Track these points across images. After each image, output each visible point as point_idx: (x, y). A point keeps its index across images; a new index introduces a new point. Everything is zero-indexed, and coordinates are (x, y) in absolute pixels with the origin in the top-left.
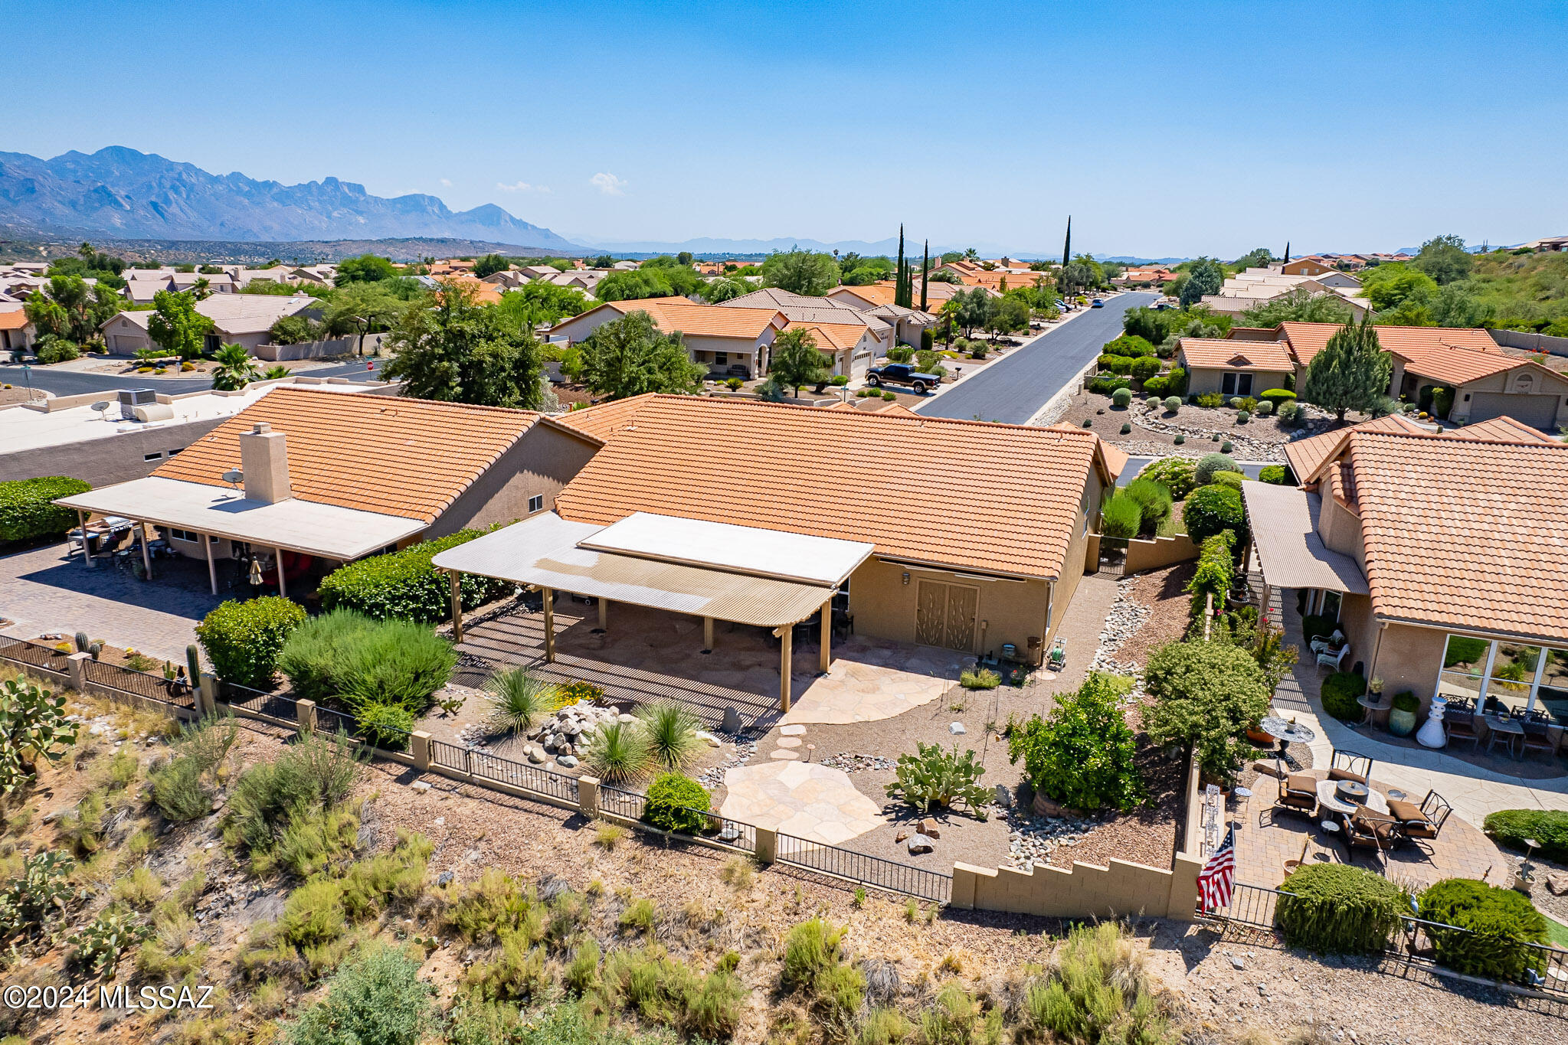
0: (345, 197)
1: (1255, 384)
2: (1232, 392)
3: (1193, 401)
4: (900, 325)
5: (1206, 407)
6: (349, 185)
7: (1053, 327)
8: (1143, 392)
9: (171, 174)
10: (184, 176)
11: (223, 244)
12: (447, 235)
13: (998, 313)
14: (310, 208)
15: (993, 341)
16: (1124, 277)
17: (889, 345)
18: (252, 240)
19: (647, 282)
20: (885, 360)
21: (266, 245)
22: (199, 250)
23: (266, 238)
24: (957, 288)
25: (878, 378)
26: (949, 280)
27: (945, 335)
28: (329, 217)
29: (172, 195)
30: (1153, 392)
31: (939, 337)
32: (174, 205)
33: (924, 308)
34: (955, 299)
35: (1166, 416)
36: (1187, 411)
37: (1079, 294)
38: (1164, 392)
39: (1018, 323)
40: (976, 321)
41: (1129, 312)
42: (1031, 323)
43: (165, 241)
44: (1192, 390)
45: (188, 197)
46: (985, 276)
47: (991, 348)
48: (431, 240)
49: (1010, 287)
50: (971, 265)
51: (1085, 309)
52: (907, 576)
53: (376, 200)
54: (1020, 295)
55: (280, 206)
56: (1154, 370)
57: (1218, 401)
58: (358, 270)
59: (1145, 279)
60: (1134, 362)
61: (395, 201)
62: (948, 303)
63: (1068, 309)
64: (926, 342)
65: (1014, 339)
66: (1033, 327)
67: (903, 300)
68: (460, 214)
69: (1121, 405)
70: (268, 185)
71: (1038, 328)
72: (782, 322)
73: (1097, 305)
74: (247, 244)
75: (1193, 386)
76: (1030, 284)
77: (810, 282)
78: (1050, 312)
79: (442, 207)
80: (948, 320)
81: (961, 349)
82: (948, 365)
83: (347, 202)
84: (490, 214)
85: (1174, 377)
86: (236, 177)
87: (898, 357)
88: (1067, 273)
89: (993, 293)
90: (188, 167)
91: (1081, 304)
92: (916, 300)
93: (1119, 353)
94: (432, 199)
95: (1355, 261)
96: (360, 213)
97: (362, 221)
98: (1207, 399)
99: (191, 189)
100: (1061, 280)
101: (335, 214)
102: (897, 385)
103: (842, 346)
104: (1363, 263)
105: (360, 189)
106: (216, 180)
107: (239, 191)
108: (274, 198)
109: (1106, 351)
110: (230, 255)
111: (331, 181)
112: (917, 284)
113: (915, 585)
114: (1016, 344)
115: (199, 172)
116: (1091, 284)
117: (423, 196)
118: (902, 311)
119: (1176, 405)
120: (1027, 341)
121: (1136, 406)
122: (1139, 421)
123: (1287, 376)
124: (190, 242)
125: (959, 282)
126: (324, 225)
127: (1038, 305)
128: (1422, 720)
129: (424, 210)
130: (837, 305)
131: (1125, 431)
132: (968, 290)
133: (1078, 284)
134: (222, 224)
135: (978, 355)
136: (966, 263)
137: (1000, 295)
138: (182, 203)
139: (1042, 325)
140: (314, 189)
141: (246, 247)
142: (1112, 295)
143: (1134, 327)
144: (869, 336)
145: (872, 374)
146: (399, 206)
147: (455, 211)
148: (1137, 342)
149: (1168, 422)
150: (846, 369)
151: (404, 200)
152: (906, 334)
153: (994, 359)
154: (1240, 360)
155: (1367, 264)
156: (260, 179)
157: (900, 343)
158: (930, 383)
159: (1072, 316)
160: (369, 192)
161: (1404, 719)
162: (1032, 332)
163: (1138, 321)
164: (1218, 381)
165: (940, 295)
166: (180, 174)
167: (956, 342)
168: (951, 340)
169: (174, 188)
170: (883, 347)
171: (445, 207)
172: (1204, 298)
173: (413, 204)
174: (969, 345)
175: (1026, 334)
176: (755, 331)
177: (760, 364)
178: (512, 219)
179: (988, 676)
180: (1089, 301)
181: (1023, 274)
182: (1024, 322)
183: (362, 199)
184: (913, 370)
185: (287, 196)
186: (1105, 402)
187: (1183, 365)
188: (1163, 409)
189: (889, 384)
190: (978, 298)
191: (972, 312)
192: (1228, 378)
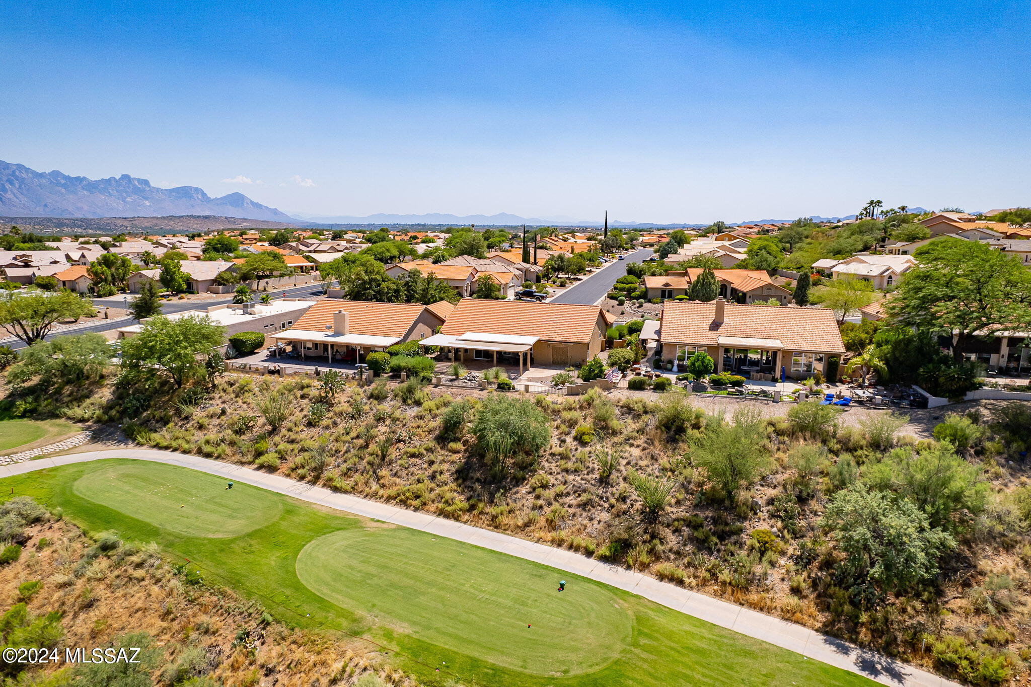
0: (135, 187)
1: (674, 294)
2: (665, 297)
3: (650, 301)
4: (526, 272)
5: (654, 303)
6: (138, 180)
7: (598, 271)
8: (631, 298)
9: (7, 171)
10: (17, 173)
11: (49, 220)
12: (207, 213)
13: (571, 265)
14: (110, 195)
15: (569, 278)
16: (640, 241)
17: (521, 282)
18: (68, 216)
19: (388, 250)
20: (521, 288)
21: (81, 220)
22: (32, 223)
23: (79, 215)
24: (551, 252)
25: (519, 296)
26: (545, 248)
27: (547, 276)
28: (124, 201)
29: (8, 186)
30: (634, 298)
31: (544, 277)
32: (9, 192)
33: (535, 263)
34: (550, 259)
35: (638, 307)
36: (647, 305)
37: (613, 253)
38: (638, 298)
39: (581, 270)
40: (560, 269)
41: (628, 265)
42: (587, 269)
43: (6, 217)
44: (649, 297)
45: (20, 187)
46: (563, 244)
47: (568, 282)
48: (199, 217)
49: (576, 251)
50: (556, 239)
51: (615, 261)
52: (548, 345)
53: (158, 190)
54: (581, 255)
55: (88, 194)
56: (635, 289)
57: (659, 301)
58: (217, 244)
59: (652, 241)
60: (627, 286)
61: (171, 191)
62: (547, 261)
63: (606, 261)
64: (538, 280)
65: (579, 277)
66: (588, 271)
67: (526, 259)
68: (216, 199)
69: (621, 303)
70: (79, 179)
71: (590, 271)
72: (475, 272)
73: (621, 259)
74: (67, 219)
75: (650, 295)
76: (586, 250)
77: (478, 251)
78: (596, 263)
79: (204, 194)
80: (548, 269)
81: (554, 282)
82: (550, 290)
83: (136, 191)
84: (237, 199)
85: (642, 292)
86: (56, 174)
87: (527, 287)
88: (605, 242)
89: (569, 255)
90: (20, 167)
91: (613, 258)
92: (532, 260)
93: (623, 283)
94: (197, 189)
95: (772, 228)
96: (146, 198)
97: (148, 204)
98: (655, 300)
99: (22, 181)
100: (602, 245)
101: (129, 199)
102: (529, 299)
103: (503, 282)
104: (776, 228)
105: (146, 182)
106: (42, 175)
107: (58, 184)
108: (83, 188)
109: (617, 282)
110: (57, 227)
111: (125, 177)
112: (532, 251)
113: (551, 348)
114: (580, 280)
115: (28, 170)
116: (619, 247)
117: (190, 188)
118: (526, 266)
119: (642, 303)
120: (585, 278)
121: (627, 304)
122: (628, 309)
123: (685, 290)
124: (25, 218)
125: (550, 249)
126: (121, 207)
127: (590, 260)
128: (673, 366)
129: (191, 197)
130: (496, 263)
131: (623, 313)
132: (556, 254)
133: (612, 247)
134: (45, 205)
135: (562, 285)
136: (553, 237)
137: (571, 256)
138: (15, 191)
139: (593, 270)
140: (113, 182)
141: (67, 222)
142: (631, 252)
143: (631, 271)
144: (515, 278)
145: (517, 294)
146: (174, 194)
147: (212, 197)
148: (632, 278)
149: (639, 310)
150: (505, 292)
151: (177, 190)
152: (529, 277)
153: (570, 287)
154: (667, 285)
155: (779, 229)
156: (73, 175)
157: (526, 280)
158: (543, 297)
159: (608, 264)
160: (152, 184)
161: (669, 366)
162: (587, 273)
163: (631, 268)
164: (659, 293)
165: (543, 256)
166: (14, 172)
167: (552, 279)
168: (549, 278)
169: (11, 183)
170: (519, 282)
171: (206, 194)
172: (669, 255)
173: (185, 193)
174: (558, 281)
175: (585, 274)
176: (465, 276)
177: (467, 290)
178: (252, 202)
179: (572, 368)
180: (617, 256)
181: (583, 243)
182: (583, 269)
183: (147, 189)
184: (535, 292)
185: (93, 187)
186: (615, 302)
187: (646, 287)
188: (638, 305)
189: (525, 298)
190: (561, 258)
191: (559, 265)
192: (663, 291)
